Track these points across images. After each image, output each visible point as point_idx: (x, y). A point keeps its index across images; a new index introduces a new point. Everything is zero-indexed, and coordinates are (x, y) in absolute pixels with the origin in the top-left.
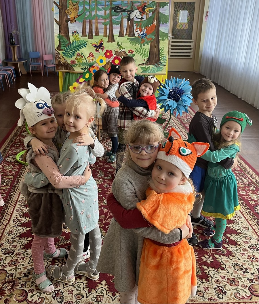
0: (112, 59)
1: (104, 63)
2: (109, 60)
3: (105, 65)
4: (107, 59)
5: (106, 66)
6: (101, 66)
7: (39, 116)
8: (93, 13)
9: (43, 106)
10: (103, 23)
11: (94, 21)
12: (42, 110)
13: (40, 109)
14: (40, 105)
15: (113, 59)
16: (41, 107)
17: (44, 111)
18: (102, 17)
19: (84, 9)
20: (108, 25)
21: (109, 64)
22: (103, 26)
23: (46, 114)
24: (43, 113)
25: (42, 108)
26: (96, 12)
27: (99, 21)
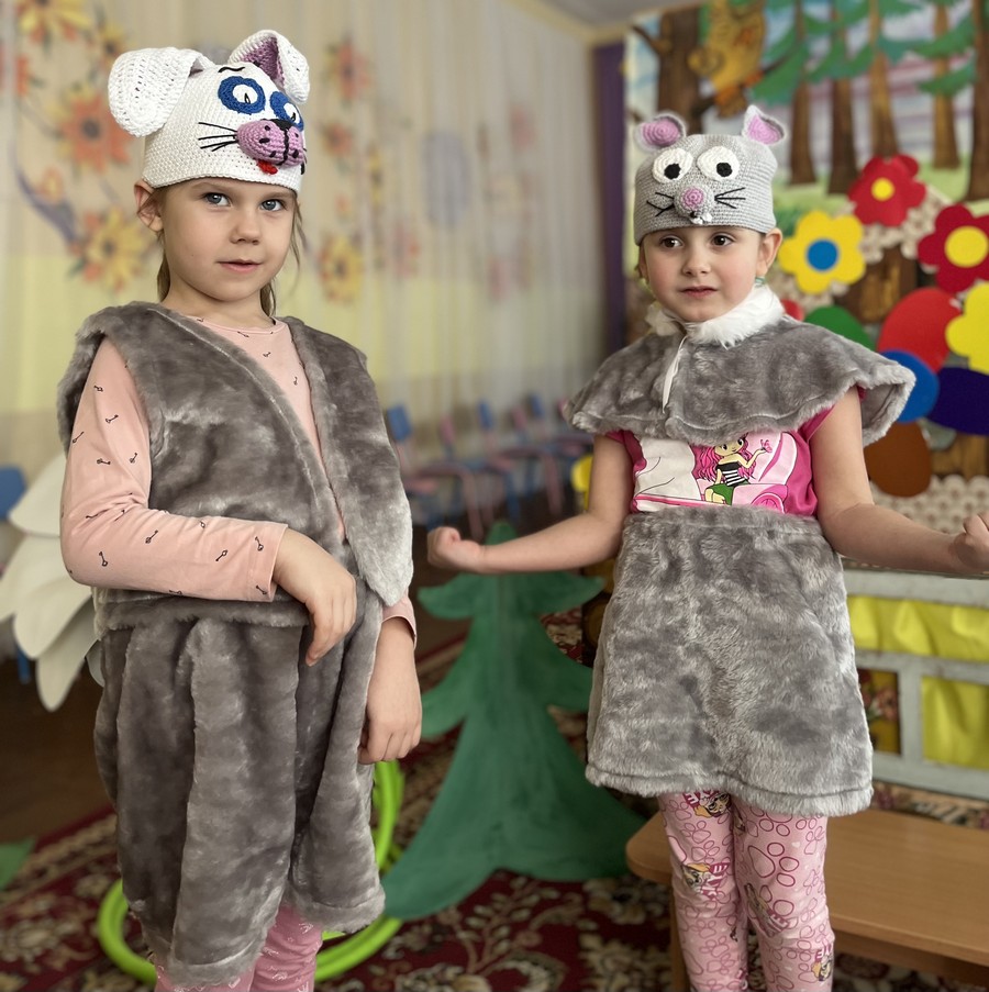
0: (919, 225)
1: (849, 269)
2: (892, 237)
3: (856, 288)
4: (875, 230)
5: (870, 292)
6: (818, 296)
7: (206, 142)
8: (857, 38)
9: (254, 97)
10: (924, 87)
11: (860, 84)
12: (237, 120)
13: (230, 107)
14: (239, 92)
15: (929, 228)
16: (241, 99)
17: (245, 127)
18: (915, 46)
19: (802, 28)
20: (958, 87)
21: (895, 272)
22: (925, 104)
23: (249, 152)
24: (236, 138)
25: (246, 108)
26: (877, 29)
27: (897, 77)
